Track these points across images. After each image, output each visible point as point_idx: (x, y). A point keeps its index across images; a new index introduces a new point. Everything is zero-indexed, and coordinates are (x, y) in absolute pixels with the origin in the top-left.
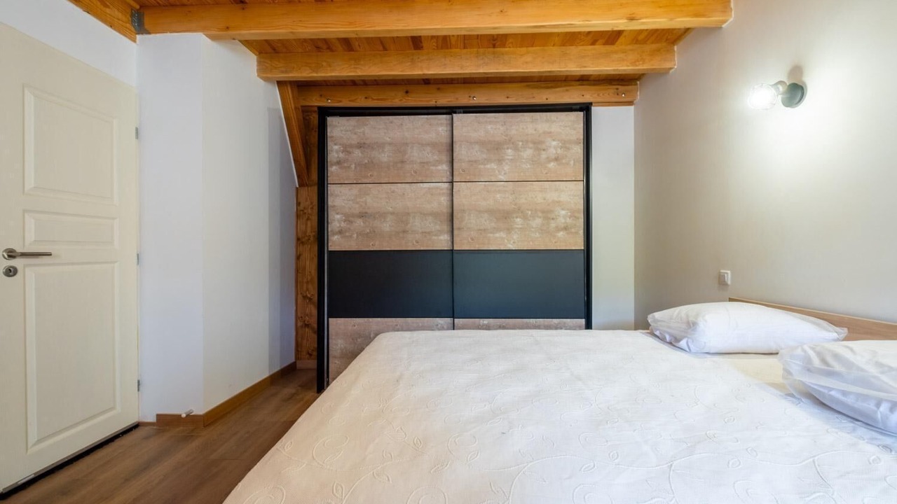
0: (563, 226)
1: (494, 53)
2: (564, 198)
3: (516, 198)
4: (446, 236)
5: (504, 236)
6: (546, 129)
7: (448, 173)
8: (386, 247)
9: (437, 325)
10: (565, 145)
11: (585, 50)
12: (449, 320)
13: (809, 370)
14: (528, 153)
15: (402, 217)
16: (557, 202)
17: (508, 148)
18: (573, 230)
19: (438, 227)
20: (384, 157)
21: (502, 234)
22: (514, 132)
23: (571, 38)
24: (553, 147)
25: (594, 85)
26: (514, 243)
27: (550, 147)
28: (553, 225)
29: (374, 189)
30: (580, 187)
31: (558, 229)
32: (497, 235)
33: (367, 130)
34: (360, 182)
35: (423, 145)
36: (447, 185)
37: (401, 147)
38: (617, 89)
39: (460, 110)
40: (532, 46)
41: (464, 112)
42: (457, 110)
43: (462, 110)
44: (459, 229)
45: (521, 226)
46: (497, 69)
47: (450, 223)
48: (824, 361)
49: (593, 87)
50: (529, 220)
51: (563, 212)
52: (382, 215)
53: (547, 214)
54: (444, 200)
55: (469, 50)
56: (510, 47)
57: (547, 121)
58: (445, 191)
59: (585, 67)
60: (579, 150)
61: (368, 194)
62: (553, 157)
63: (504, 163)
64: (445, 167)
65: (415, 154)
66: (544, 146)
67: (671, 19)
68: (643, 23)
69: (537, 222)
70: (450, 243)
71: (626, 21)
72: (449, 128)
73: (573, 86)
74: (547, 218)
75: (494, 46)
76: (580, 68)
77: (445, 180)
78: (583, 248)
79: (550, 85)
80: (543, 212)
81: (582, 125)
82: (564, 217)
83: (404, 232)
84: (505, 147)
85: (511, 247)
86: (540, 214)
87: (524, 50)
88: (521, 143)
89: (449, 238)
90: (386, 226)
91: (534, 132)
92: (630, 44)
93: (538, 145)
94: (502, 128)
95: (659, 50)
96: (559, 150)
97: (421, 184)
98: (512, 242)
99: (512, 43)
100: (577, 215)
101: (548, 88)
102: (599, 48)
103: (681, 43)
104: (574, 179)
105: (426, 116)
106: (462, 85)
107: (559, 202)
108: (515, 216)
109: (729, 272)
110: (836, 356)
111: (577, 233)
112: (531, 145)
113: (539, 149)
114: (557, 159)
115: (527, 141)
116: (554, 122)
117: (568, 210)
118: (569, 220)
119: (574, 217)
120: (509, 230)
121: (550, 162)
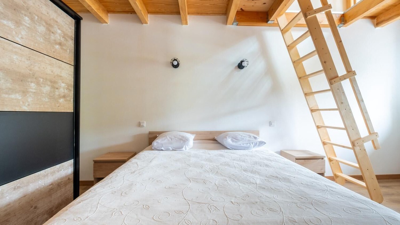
0: (62, 95)
2: (64, 74)
3: (31, 65)
5: (20, 98)
6: (55, 18)
10: (65, 35)
16: (60, 76)
18: (68, 99)
21: (18, 96)
26: (29, 105)
27: (57, 33)
30: (71, 69)
31: (60, 97)
32: (13, 96)
45: (34, 91)
50: (41, 87)
51: (63, 85)
53: (54, 84)
57: (56, 12)
60: (72, 44)
62: (58, 42)
69: (47, 89)
74: (53, 87)
78: (73, 111)
80: (51, 82)
82: (64, 88)
86: (49, 83)
95: (104, 10)
96: (62, 37)
98: (27, 104)
100: (70, 88)
104: (69, 63)
108: (29, 80)
111: (70, 100)
112: (44, 24)
113: (50, 31)
114: (60, 44)
115: (41, 18)
116: (60, 16)
117: (66, 83)
118: (66, 91)
119: (69, 89)
120: (25, 93)
121: (56, 44)
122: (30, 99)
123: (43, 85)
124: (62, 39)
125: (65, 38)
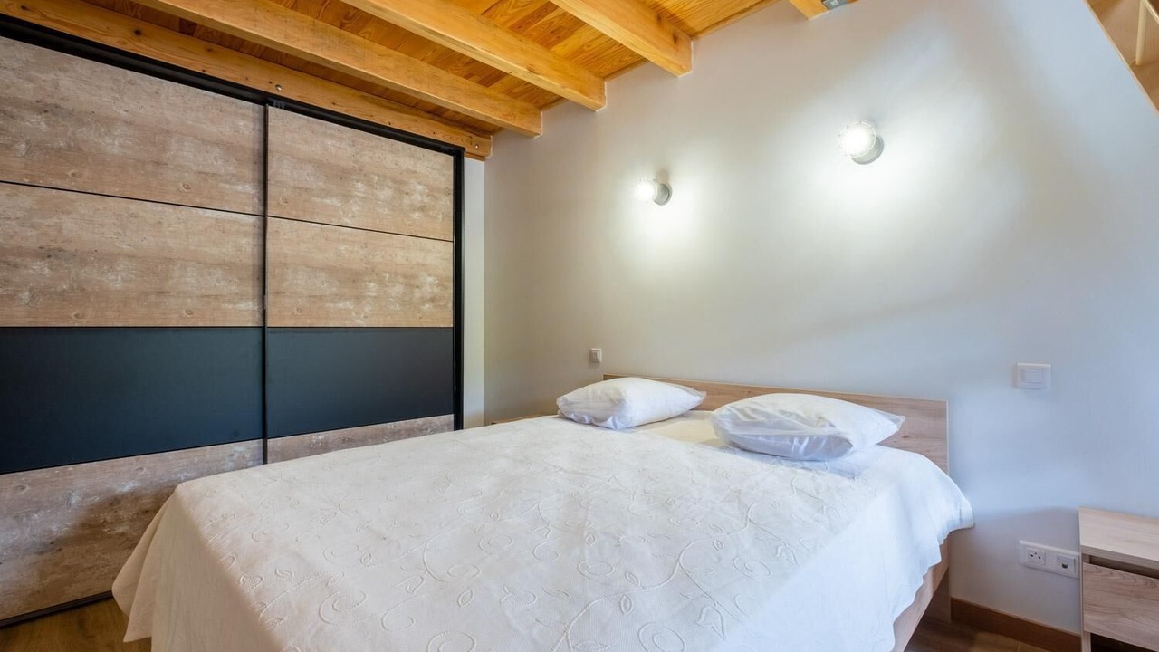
0: (429, 297)
1: (340, 36)
2: (431, 260)
3: (369, 255)
4: (250, 303)
5: (352, 307)
6: (411, 167)
7: (256, 200)
8: (113, 319)
9: (232, 455)
10: (432, 191)
11: (458, 81)
12: (256, 444)
13: (738, 425)
14: (386, 193)
15: (157, 267)
16: (423, 265)
17: (358, 181)
18: (441, 303)
19: (234, 288)
20: (114, 145)
21: (349, 305)
22: (366, 159)
23: (448, 59)
24: (418, 193)
25: (446, 124)
26: (365, 317)
27: (414, 191)
28: (417, 294)
29: (84, 204)
30: (449, 249)
31: (424, 301)
33: (65, 81)
34: (41, 183)
35: (205, 142)
36: (252, 219)
37: (155, 137)
38: (471, 137)
39: (279, 102)
40: (395, 49)
41: (287, 108)
42: (275, 101)
43: (283, 104)
44: (277, 293)
45: (375, 294)
46: (345, 62)
47: (258, 284)
48: (747, 415)
49: (444, 126)
50: (388, 286)
51: (430, 279)
52: (107, 259)
53: (410, 280)
54: (248, 245)
55: (298, 14)
56: (364, 37)
57: (412, 156)
58: (249, 229)
59: (458, 102)
61: (69, 213)
62: (419, 206)
63: (351, 201)
64: (249, 189)
65: (186, 154)
66: (405, 189)
67: (564, 87)
68: (539, 80)
69: (397, 289)
70: (258, 316)
71: (526, 70)
72: (259, 126)
73: (422, 117)
74: (410, 285)
75: (342, 26)
76: (453, 101)
77: (249, 210)
78: (452, 326)
79: (394, 106)
80: (405, 277)
81: (452, 172)
82: (432, 285)
83: (160, 293)
84: (354, 177)
85: (361, 323)
86: (401, 280)
87: (383, 49)
88: (376, 178)
89: (256, 308)
90: (116, 281)
91: (394, 166)
92: (503, 93)
93: (400, 185)
94: (349, 150)
95: (528, 110)
96: (425, 197)
97: (200, 211)
98: (362, 317)
99: (370, 33)
100: (445, 283)
101: (392, 109)
102: (471, 84)
103: (548, 111)
104: (442, 238)
105: (212, 94)
106: (258, 60)
107: (425, 265)
108: (366, 278)
109: (600, 350)
110: (754, 410)
111: (445, 306)
112: (390, 184)
113: (401, 192)
114: (422, 209)
115: (385, 176)
116: (420, 159)
117: (435, 276)
118: (436, 290)
119: (443, 286)
120: (359, 299)
121: (414, 210)
122: (367, 309)
123: (389, 284)
124: (426, 199)
125: (434, 196)
